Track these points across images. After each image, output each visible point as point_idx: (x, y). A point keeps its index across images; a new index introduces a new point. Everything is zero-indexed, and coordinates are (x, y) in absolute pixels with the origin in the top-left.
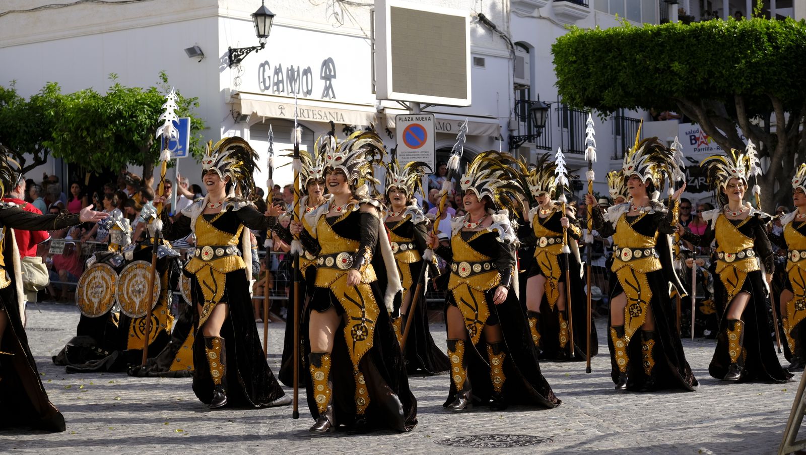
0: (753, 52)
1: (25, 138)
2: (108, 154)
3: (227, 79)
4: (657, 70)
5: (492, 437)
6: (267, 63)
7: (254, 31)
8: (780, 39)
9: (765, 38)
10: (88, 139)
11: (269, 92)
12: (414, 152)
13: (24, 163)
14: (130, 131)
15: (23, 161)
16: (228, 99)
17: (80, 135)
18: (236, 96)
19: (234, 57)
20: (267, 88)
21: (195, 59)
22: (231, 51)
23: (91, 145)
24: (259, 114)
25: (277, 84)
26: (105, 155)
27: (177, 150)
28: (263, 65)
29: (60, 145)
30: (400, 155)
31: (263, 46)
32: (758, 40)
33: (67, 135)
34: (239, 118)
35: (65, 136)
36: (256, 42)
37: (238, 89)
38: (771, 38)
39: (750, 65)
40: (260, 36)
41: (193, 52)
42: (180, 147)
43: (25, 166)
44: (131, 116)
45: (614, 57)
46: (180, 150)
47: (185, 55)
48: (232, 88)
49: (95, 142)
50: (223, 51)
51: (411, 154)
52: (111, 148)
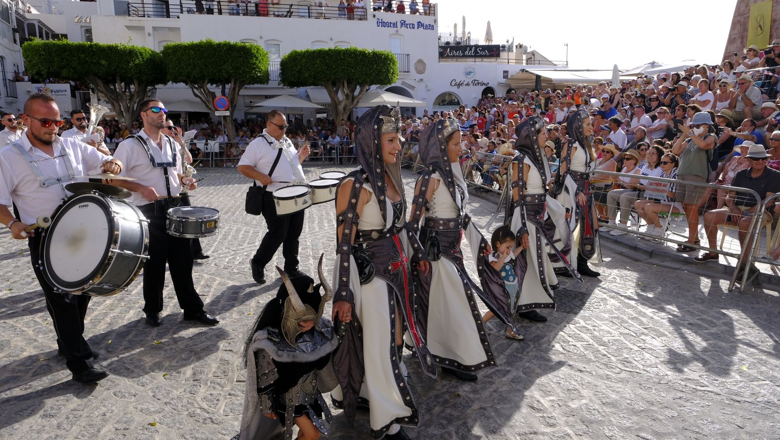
4: (92, 62)
9: (139, 54)
45: (68, 55)
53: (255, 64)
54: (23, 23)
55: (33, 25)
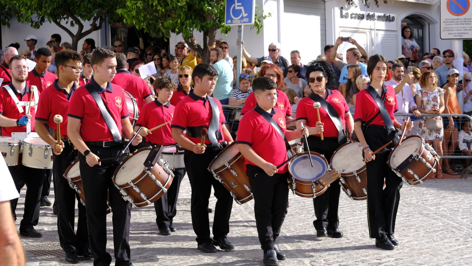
1: (89, 6)
2: (179, 21)
10: (159, 8)
12: (457, 19)
13: (82, 29)
15: (81, 27)
17: (150, 4)
23: (162, 13)
26: (177, 22)
27: (242, 18)
29: (134, 13)
30: (444, 22)
33: (140, 3)
35: (138, 5)
42: (245, 15)
43: (83, 31)
46: (246, 17)
49: (166, 11)
51: (455, 21)
52: (183, 16)
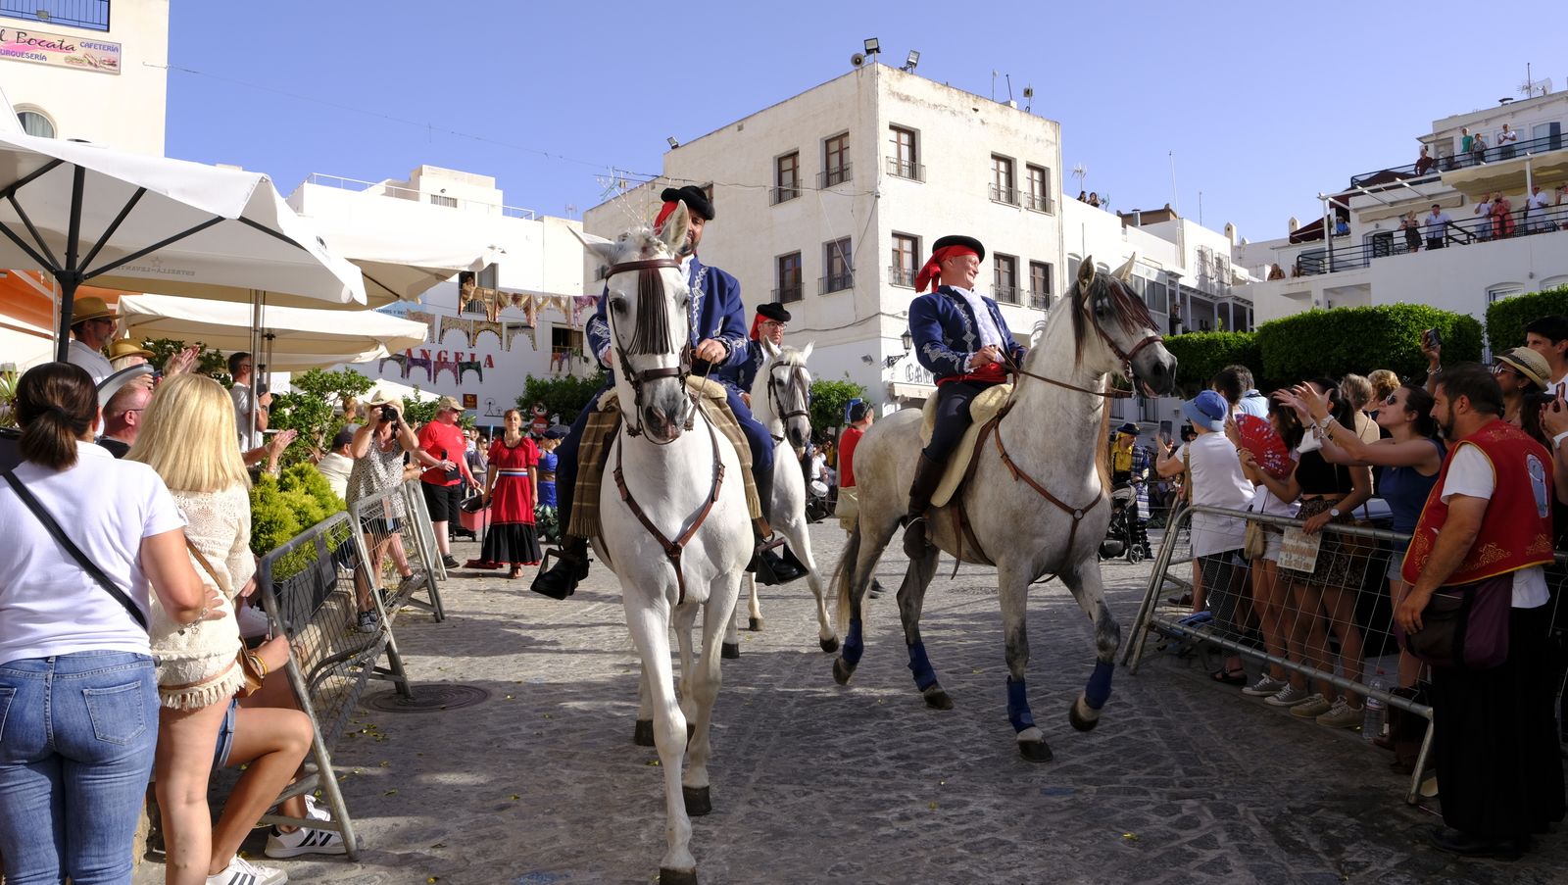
0: (1215, 353)
3: (887, 375)
5: (981, 588)
6: (911, 364)
7: (902, 346)
8: (1233, 345)
11: (913, 382)
14: (826, 406)
16: (887, 386)
18: (891, 385)
19: (891, 362)
20: (911, 380)
21: (867, 363)
22: (889, 358)
24: (906, 395)
25: (917, 377)
28: (908, 366)
31: (907, 354)
32: (1218, 345)
34: (893, 399)
36: (903, 352)
37: (893, 381)
38: (1227, 344)
39: (1212, 361)
40: (906, 348)
41: (866, 359)
44: (827, 398)
47: (861, 360)
48: (890, 380)
50: (884, 357)
53: (1397, 339)
54: (1213, 304)
55: (1227, 305)
